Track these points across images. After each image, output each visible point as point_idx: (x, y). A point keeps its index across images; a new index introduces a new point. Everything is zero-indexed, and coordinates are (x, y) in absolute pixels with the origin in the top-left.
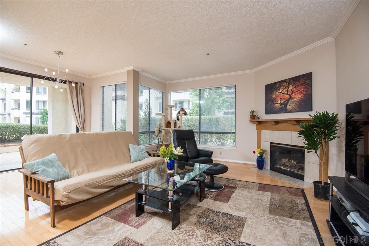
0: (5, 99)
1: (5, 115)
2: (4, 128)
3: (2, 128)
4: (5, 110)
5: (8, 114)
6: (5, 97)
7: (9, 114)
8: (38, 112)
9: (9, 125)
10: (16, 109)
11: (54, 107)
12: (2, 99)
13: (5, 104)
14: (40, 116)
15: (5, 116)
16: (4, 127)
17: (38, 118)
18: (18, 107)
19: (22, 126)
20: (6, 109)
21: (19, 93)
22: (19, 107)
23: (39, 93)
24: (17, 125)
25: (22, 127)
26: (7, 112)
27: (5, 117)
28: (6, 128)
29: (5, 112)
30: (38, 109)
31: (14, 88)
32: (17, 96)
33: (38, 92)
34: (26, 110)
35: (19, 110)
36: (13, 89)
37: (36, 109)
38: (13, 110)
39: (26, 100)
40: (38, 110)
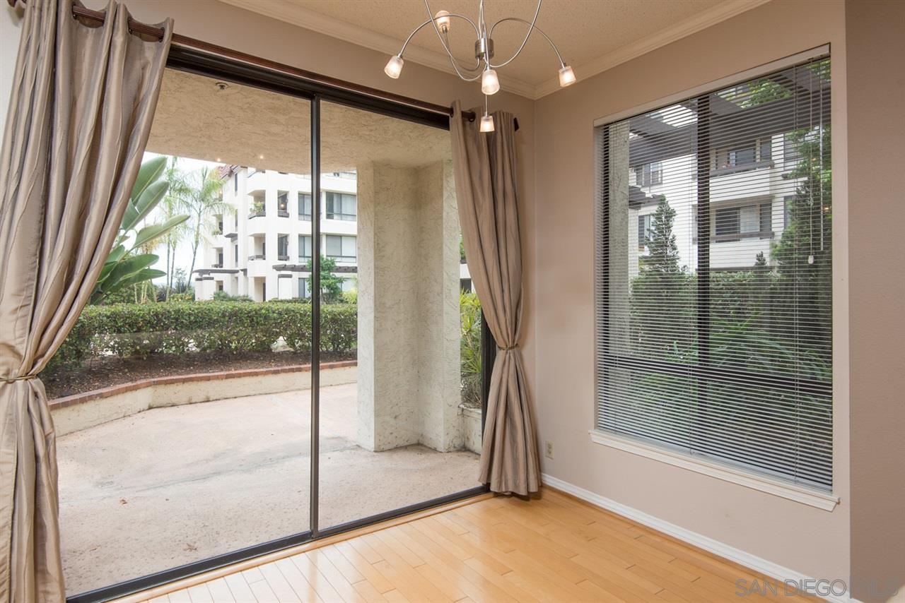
0: (236, 235)
1: (237, 272)
2: (227, 318)
3: (222, 319)
4: (237, 260)
5: (242, 270)
6: (236, 230)
7: (245, 271)
8: (304, 264)
9: (240, 309)
10: (258, 257)
11: (378, 244)
12: (230, 234)
13: (237, 246)
14: (307, 275)
15: (236, 275)
16: (227, 314)
17: (304, 279)
18: (262, 254)
19: (274, 309)
20: (239, 259)
21: (263, 217)
22: (264, 253)
23: (305, 217)
24: (261, 309)
25: (274, 312)
26: (241, 267)
27: (237, 278)
28: (231, 316)
29: (237, 266)
30: (304, 257)
31: (253, 207)
32: (259, 226)
33: (304, 214)
34: (279, 259)
35: (264, 259)
36: (251, 209)
37: (299, 257)
38: (253, 260)
39: (279, 235)
40: (302, 259)
